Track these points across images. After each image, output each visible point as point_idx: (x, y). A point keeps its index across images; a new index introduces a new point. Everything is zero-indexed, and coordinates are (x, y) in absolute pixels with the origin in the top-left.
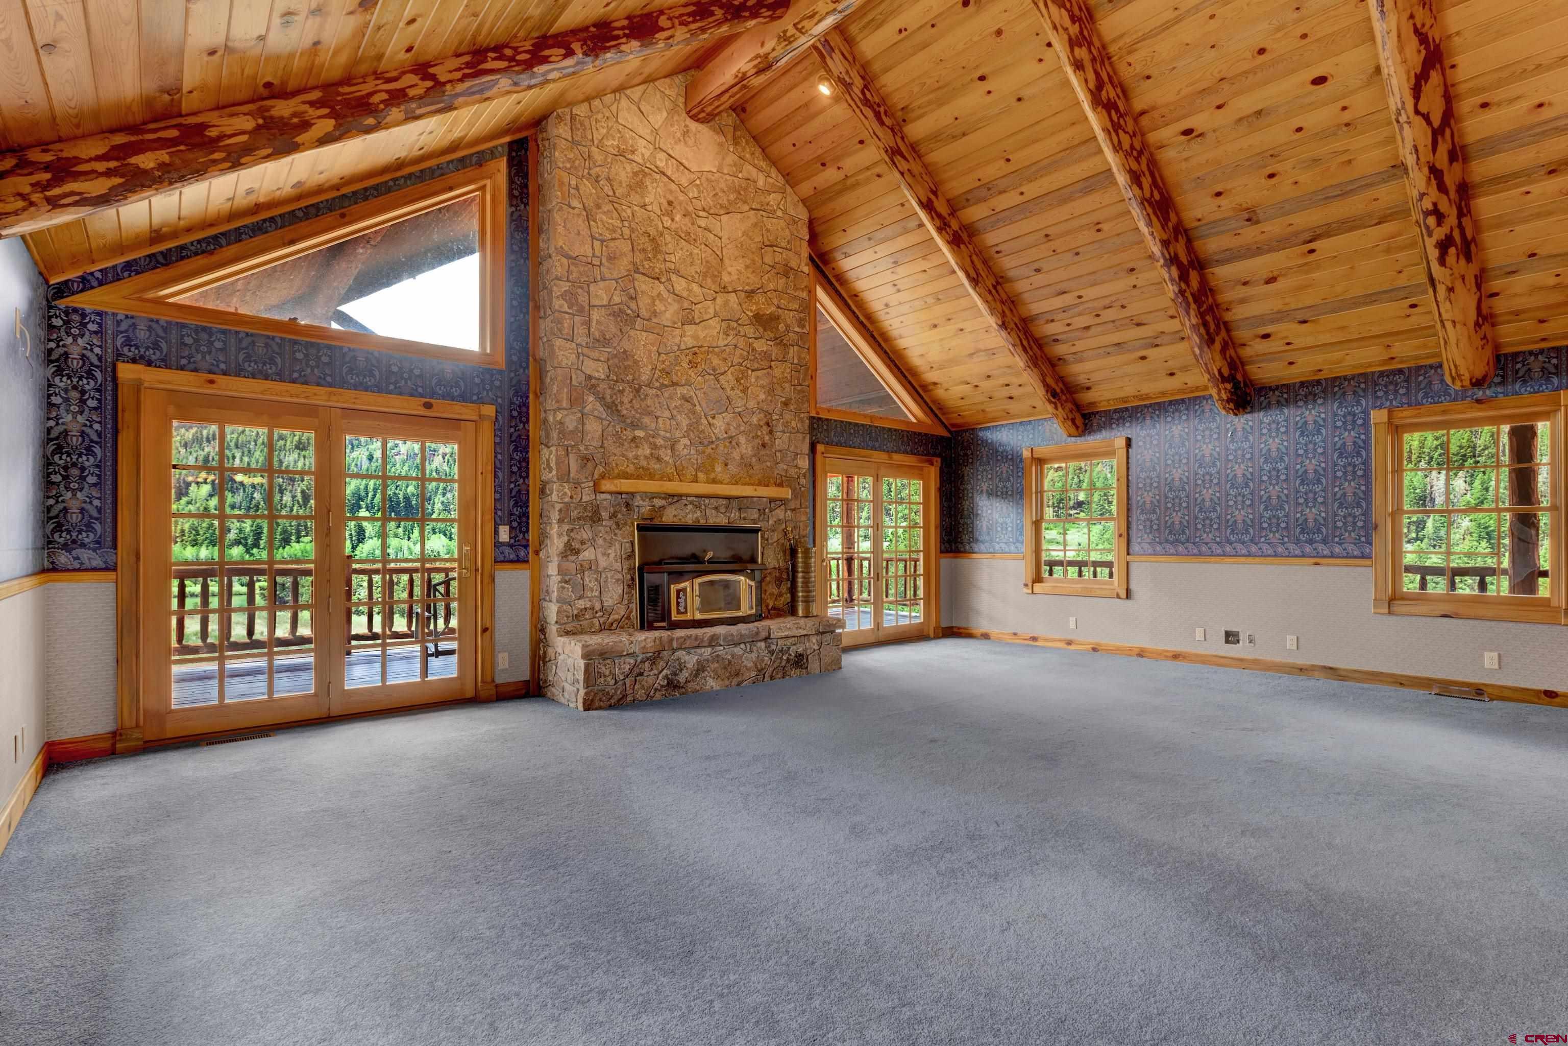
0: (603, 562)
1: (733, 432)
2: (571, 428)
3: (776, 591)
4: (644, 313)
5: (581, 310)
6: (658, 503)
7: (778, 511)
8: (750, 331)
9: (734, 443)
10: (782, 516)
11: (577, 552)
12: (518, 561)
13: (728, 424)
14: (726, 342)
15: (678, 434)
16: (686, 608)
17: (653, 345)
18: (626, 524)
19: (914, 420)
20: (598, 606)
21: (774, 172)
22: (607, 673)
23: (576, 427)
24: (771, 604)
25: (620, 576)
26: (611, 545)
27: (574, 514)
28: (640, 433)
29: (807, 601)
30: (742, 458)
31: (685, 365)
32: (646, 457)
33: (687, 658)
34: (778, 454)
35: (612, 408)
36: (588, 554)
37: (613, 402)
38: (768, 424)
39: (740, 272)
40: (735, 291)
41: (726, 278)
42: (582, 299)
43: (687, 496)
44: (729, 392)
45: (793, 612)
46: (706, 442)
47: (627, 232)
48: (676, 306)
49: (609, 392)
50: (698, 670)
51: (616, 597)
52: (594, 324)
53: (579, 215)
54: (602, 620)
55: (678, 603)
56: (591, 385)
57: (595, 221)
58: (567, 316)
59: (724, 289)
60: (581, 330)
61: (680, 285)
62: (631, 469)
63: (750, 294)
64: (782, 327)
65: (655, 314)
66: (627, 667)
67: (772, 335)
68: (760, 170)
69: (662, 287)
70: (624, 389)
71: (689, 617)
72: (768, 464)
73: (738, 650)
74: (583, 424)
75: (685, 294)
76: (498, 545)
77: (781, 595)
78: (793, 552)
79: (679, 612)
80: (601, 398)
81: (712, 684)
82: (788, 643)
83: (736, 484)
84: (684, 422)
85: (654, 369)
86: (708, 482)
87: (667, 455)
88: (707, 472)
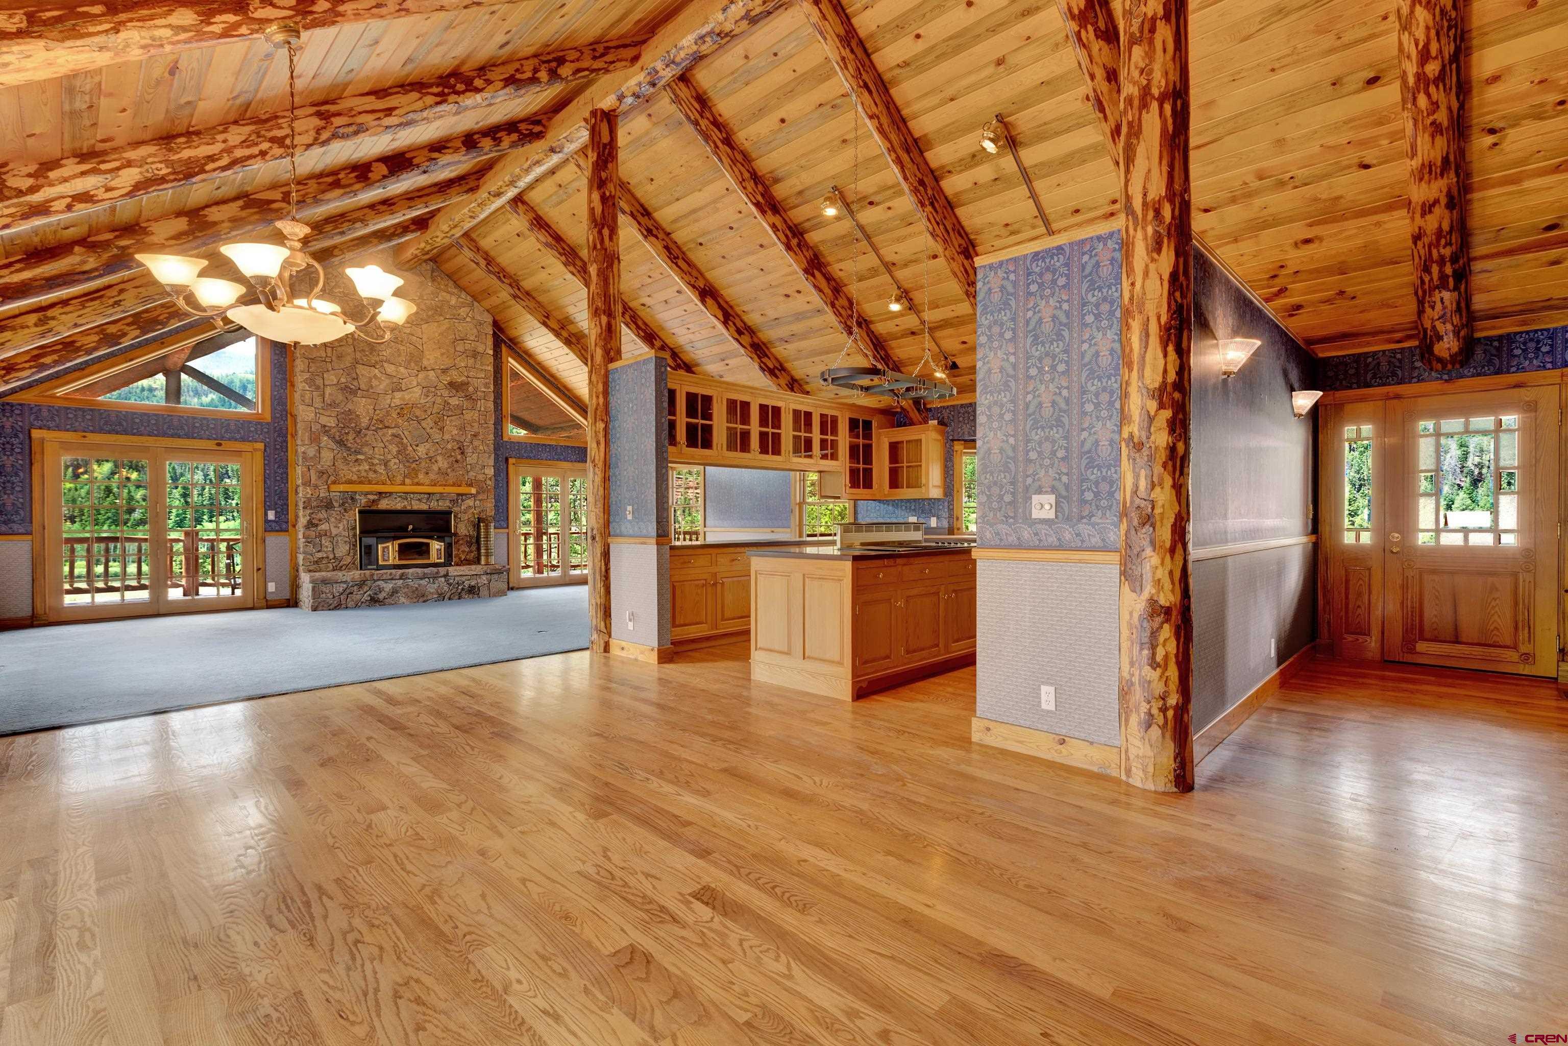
0: (334, 531)
1: (431, 454)
2: (311, 455)
3: (467, 549)
4: (363, 386)
5: (318, 388)
6: (372, 497)
7: (468, 502)
8: (446, 393)
9: (433, 461)
10: (471, 504)
11: (317, 525)
12: (281, 530)
13: (428, 450)
14: (426, 401)
15: (389, 457)
16: (389, 558)
17: (370, 405)
18: (351, 509)
20: (331, 556)
21: (463, 295)
22: (327, 592)
23: (315, 455)
24: (463, 558)
25: (347, 539)
26: (340, 521)
27: (314, 504)
28: (361, 457)
29: (487, 555)
30: (440, 469)
31: (395, 416)
32: (366, 471)
34: (469, 467)
35: (341, 443)
36: (324, 527)
37: (341, 440)
38: (460, 448)
39: (436, 358)
40: (433, 370)
41: (425, 363)
42: (319, 382)
43: (397, 493)
44: (428, 430)
45: (478, 561)
46: (411, 461)
48: (388, 381)
49: (338, 434)
50: (393, 592)
51: (343, 551)
52: (327, 396)
54: (334, 564)
55: (382, 555)
56: (325, 429)
58: (308, 392)
59: (425, 369)
60: (317, 400)
61: (390, 369)
62: (355, 478)
63: (444, 371)
64: (471, 389)
65: (372, 387)
66: (342, 589)
67: (463, 395)
68: (451, 294)
69: (377, 371)
70: (348, 432)
71: (391, 562)
72: (461, 473)
73: (424, 582)
74: (320, 453)
75: (394, 374)
76: (267, 521)
77: (471, 552)
78: (477, 527)
79: (384, 560)
80: (333, 438)
81: (403, 600)
82: (463, 579)
83: (435, 485)
84: (394, 449)
85: (371, 419)
86: (413, 484)
87: (381, 469)
88: (412, 478)
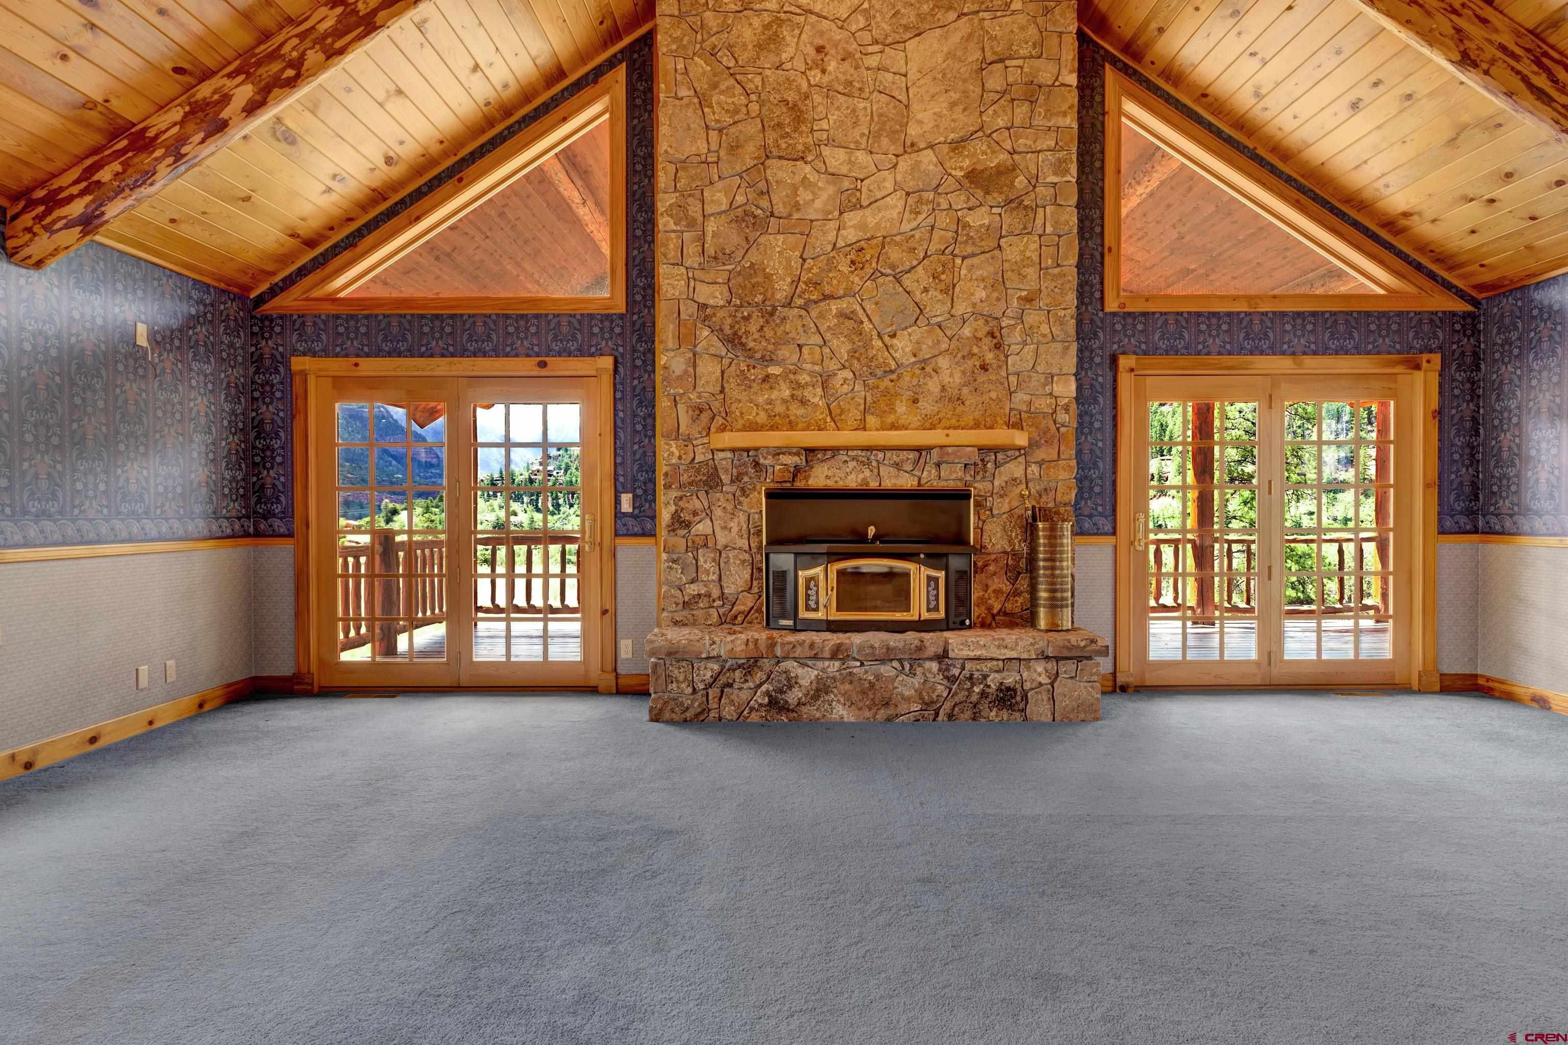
0: (722, 538)
1: (925, 353)
2: (678, 372)
3: (1006, 587)
4: (780, 209)
5: (692, 224)
6: (791, 460)
7: (1011, 466)
8: (959, 201)
9: (928, 369)
10: (1019, 472)
11: (688, 525)
12: (644, 534)
13: (918, 343)
14: (914, 224)
15: (833, 365)
16: (817, 603)
17: (793, 249)
18: (754, 489)
19: (1381, 292)
20: (716, 593)
22: (681, 678)
23: (686, 371)
24: (997, 607)
25: (747, 556)
26: (734, 515)
27: (685, 478)
28: (774, 370)
29: (1055, 605)
30: (943, 389)
31: (845, 268)
32: (784, 401)
33: (800, 671)
34: (1013, 379)
35: (734, 341)
36: (702, 527)
37: (735, 334)
38: (992, 334)
39: (939, 115)
40: (931, 146)
41: (913, 131)
42: (694, 209)
43: (847, 449)
44: (918, 296)
45: (1030, 620)
46: (879, 373)
47: (754, 107)
48: (831, 190)
49: (729, 321)
50: (818, 690)
51: (740, 582)
52: (709, 238)
53: (687, 105)
54: (721, 611)
55: (808, 597)
56: (706, 315)
57: (711, 106)
58: (673, 235)
59: (914, 147)
60: (692, 249)
61: (836, 158)
62: (762, 418)
63: (957, 146)
64: (1020, 182)
65: (797, 207)
66: (709, 674)
67: (1000, 199)
69: (808, 168)
70: (750, 316)
71: (820, 615)
72: (993, 395)
73: (887, 670)
74: (695, 366)
75: (844, 170)
76: (618, 514)
77: (1017, 593)
78: (1030, 529)
79: (807, 608)
80: (718, 331)
81: (841, 712)
82: (985, 667)
83: (933, 427)
84: (843, 348)
85: (796, 281)
86: (883, 428)
87: (815, 396)
88: (881, 415)
